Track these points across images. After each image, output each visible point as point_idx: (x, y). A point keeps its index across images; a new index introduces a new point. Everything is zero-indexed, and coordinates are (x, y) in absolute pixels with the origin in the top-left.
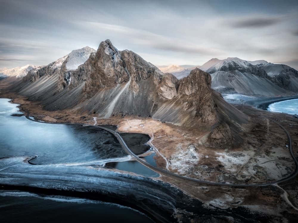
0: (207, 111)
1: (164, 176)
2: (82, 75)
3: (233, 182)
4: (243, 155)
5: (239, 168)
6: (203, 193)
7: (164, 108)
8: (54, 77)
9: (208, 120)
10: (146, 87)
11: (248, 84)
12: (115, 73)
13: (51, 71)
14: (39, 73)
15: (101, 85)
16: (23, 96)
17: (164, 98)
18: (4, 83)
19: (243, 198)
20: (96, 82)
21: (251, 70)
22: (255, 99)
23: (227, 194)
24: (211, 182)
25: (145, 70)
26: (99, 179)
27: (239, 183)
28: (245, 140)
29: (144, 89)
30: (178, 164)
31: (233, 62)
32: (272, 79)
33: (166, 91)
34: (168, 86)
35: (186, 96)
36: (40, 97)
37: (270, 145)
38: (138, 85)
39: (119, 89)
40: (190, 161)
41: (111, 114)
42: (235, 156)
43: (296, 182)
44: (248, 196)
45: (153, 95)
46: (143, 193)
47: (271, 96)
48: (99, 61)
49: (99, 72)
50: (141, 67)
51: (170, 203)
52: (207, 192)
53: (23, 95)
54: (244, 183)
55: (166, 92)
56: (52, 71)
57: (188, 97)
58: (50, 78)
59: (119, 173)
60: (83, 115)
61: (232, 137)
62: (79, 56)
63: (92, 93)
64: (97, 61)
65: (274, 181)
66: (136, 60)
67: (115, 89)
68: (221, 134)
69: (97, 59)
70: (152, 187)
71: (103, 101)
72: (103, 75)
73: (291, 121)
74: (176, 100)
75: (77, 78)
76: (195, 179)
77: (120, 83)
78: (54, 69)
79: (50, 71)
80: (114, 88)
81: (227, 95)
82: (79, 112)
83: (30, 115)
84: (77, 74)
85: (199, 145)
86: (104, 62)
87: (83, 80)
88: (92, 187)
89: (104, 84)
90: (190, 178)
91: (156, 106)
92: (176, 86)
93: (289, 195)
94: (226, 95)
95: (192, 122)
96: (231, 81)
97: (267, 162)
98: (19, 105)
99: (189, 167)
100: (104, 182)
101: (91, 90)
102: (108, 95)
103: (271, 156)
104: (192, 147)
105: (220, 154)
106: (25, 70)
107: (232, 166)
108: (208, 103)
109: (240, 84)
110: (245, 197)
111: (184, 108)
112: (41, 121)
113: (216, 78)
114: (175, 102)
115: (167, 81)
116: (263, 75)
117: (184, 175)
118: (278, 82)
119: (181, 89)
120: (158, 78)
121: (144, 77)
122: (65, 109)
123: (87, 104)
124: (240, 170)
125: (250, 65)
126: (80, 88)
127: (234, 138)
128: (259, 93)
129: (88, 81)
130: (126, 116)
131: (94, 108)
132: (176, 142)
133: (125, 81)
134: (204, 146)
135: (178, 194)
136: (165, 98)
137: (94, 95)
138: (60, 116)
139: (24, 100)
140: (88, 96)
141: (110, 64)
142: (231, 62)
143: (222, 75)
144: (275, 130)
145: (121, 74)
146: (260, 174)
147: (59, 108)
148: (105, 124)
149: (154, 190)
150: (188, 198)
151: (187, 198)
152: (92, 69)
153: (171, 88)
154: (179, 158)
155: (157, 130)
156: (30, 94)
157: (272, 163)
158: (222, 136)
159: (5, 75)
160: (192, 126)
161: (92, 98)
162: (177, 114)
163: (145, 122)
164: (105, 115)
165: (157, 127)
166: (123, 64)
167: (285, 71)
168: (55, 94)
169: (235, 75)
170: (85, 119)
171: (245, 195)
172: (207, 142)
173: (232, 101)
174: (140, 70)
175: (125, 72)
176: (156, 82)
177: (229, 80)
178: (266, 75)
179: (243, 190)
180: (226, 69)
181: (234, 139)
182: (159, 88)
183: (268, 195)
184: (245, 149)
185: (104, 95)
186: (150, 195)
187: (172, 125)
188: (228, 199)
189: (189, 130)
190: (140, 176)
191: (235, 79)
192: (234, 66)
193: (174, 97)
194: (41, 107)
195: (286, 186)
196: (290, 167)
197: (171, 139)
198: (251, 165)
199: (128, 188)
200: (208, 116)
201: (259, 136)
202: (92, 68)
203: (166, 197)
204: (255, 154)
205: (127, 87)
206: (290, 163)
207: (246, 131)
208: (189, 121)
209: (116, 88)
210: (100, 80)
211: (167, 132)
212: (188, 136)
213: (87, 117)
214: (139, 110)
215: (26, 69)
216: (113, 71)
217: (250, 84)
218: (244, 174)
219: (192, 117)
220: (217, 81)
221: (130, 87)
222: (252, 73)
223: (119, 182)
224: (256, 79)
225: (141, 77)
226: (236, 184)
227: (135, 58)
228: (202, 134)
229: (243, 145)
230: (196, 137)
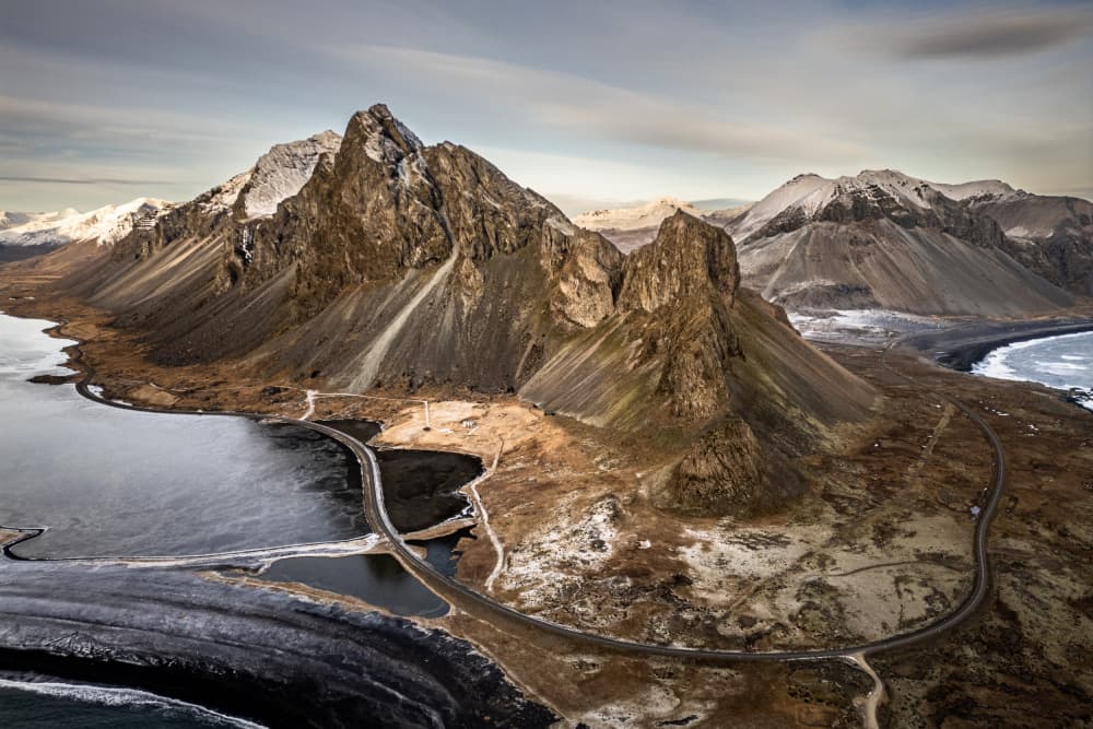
0: (687, 371)
1: (463, 613)
2: (289, 237)
3: (699, 642)
4: (783, 539)
5: (744, 591)
6: (574, 682)
7: (564, 359)
8: (214, 242)
9: (691, 406)
10: (510, 282)
11: (925, 272)
12: (400, 228)
13: (204, 220)
14: (162, 227)
15: (348, 272)
16: (102, 312)
17: (570, 324)
18: (54, 262)
19: (711, 705)
20: (330, 260)
21: (941, 218)
22: (945, 328)
23: (660, 685)
24: (622, 640)
25: (511, 217)
26: (219, 618)
27: (718, 647)
28: (817, 484)
29: (500, 289)
30: (533, 568)
31: (872, 186)
32: (1024, 255)
33: (576, 295)
34: (585, 278)
35: (642, 318)
36: (152, 314)
37: (908, 504)
38: (479, 276)
39: (413, 287)
40: (576, 559)
41: (369, 381)
42: (752, 543)
43: (941, 650)
44: (736, 696)
45: (531, 313)
46: (353, 675)
47: (1009, 319)
48: (346, 183)
49: (344, 224)
50: (498, 206)
51: (435, 717)
52: (590, 679)
53: (102, 308)
54: (738, 646)
55: (577, 299)
56: (210, 222)
57: (649, 320)
58: (201, 248)
59: (305, 599)
60: (272, 384)
61: (761, 472)
62: (295, 167)
63: (315, 304)
64: (339, 186)
65: (856, 642)
66: (479, 181)
67: (397, 287)
68: (717, 461)
69: (340, 178)
70: (395, 656)
71: (351, 330)
72: (359, 236)
73: (1043, 413)
74: (609, 329)
75: (273, 246)
76: (569, 627)
77: (416, 267)
78: (216, 212)
79: (199, 223)
80: (396, 283)
81: (840, 312)
82: (262, 372)
83: (92, 381)
84: (274, 232)
85: (635, 501)
86: (362, 190)
87: (293, 253)
88: (180, 645)
89: (360, 271)
90: (551, 623)
91: (538, 351)
92: (611, 279)
93: (886, 700)
94: (836, 314)
95: (641, 411)
96: (859, 260)
97: (868, 568)
98: (76, 343)
99: (566, 580)
100: (230, 633)
101: (313, 290)
102: (370, 309)
103: (893, 548)
104: (605, 506)
105: (702, 534)
106: (130, 217)
107: (720, 583)
108: (696, 345)
109: (894, 272)
110: (720, 700)
111: (627, 362)
112: (120, 402)
113: (804, 251)
114: (603, 339)
115: (582, 261)
116: (988, 237)
117: (534, 611)
118: (1048, 264)
119: (629, 288)
120: (554, 247)
121: (505, 244)
122: (219, 358)
123: (292, 342)
124: (745, 597)
125: (939, 199)
126: (281, 282)
127: (769, 475)
128: (967, 305)
129: (307, 258)
130: (424, 387)
131: (317, 355)
132: (562, 488)
133: (437, 260)
134: (651, 501)
135: (483, 684)
136: (573, 322)
137: (322, 310)
138: (193, 384)
139: (98, 326)
140: (300, 313)
141: (383, 195)
142: (863, 187)
143: (827, 238)
144: (959, 447)
145: (420, 230)
146: (811, 614)
147: (198, 358)
148: (342, 417)
149: (401, 667)
150: (512, 699)
151: (507, 698)
152: (319, 214)
153: (595, 285)
154: (545, 547)
155: (518, 441)
156: (127, 303)
157: (884, 574)
158: (719, 468)
159: (63, 237)
160: (634, 430)
161: (314, 320)
162: (600, 382)
163: (484, 412)
164: (349, 384)
165: (521, 429)
166: (433, 195)
167: (1078, 223)
168: (201, 304)
169: (875, 235)
170: (276, 396)
171: (723, 694)
172: (665, 489)
173: (853, 336)
174: (490, 218)
175: (436, 225)
176: (546, 263)
177: (850, 256)
178: (998, 236)
179: (724, 672)
180: (842, 216)
181: (765, 479)
182: (555, 284)
183: (807, 695)
184: (801, 520)
185: (357, 309)
186: (376, 683)
187: (577, 422)
188: (657, 705)
189: (622, 443)
190: (375, 613)
191: (877, 252)
192: (876, 205)
193: (604, 319)
194: (142, 352)
195: (896, 664)
196: (945, 592)
197: (552, 476)
198: (797, 581)
199: (309, 656)
200: (693, 391)
201: (884, 469)
202: (322, 211)
203: (429, 692)
204: (832, 539)
205: (440, 283)
206: (957, 576)
207: (840, 451)
208: (633, 411)
209: (402, 283)
210: (347, 254)
211: (548, 449)
212: (612, 466)
213: (286, 389)
214: (475, 366)
215: (133, 214)
216: (393, 222)
217: (932, 269)
218: (754, 611)
219: (646, 394)
220: (807, 258)
221: (450, 283)
222: (946, 230)
223: (283, 633)
224: (961, 253)
225: (493, 242)
226: (707, 649)
227: (476, 175)
228: (662, 460)
229: (800, 504)
230: (639, 471)
